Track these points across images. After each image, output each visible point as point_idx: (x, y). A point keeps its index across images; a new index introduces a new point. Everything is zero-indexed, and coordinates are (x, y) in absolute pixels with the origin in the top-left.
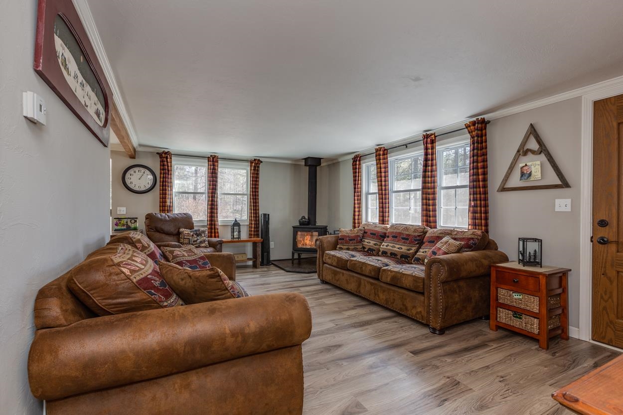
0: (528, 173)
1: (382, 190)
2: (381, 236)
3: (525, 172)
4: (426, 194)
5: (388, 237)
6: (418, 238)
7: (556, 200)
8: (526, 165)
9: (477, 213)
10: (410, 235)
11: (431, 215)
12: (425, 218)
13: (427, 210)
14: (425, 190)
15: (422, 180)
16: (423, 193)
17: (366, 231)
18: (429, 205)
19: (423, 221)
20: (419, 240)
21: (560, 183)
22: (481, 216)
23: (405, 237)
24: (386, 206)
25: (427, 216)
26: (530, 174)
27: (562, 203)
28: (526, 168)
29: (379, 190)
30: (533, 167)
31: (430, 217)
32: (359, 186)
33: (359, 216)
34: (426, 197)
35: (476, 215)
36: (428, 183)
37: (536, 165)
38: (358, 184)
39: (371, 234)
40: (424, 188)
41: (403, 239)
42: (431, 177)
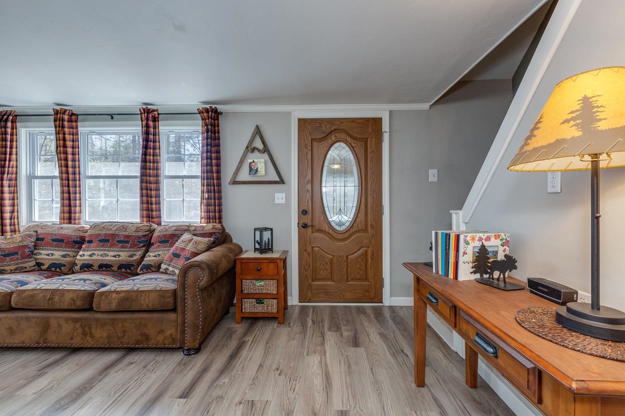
0: (255, 168)
1: (67, 173)
2: (75, 242)
3: (253, 167)
4: (147, 183)
5: (90, 242)
6: (143, 239)
7: (276, 194)
8: (254, 161)
9: (211, 206)
10: (130, 236)
11: (154, 209)
12: (145, 212)
13: (148, 203)
14: (145, 178)
15: (141, 166)
16: (142, 182)
17: (40, 237)
18: (151, 197)
19: (142, 217)
20: (146, 242)
21: (279, 180)
22: (215, 209)
23: (122, 239)
24: (76, 197)
25: (148, 210)
26: (257, 171)
27: (280, 197)
28: (253, 164)
29: (61, 172)
30: (259, 164)
31: (152, 211)
32: (13, 163)
33: (13, 212)
34: (147, 186)
35: (210, 207)
36: (150, 169)
37: (261, 162)
38: (10, 161)
39: (54, 240)
40: (143, 175)
41: (119, 242)
42: (154, 162)
